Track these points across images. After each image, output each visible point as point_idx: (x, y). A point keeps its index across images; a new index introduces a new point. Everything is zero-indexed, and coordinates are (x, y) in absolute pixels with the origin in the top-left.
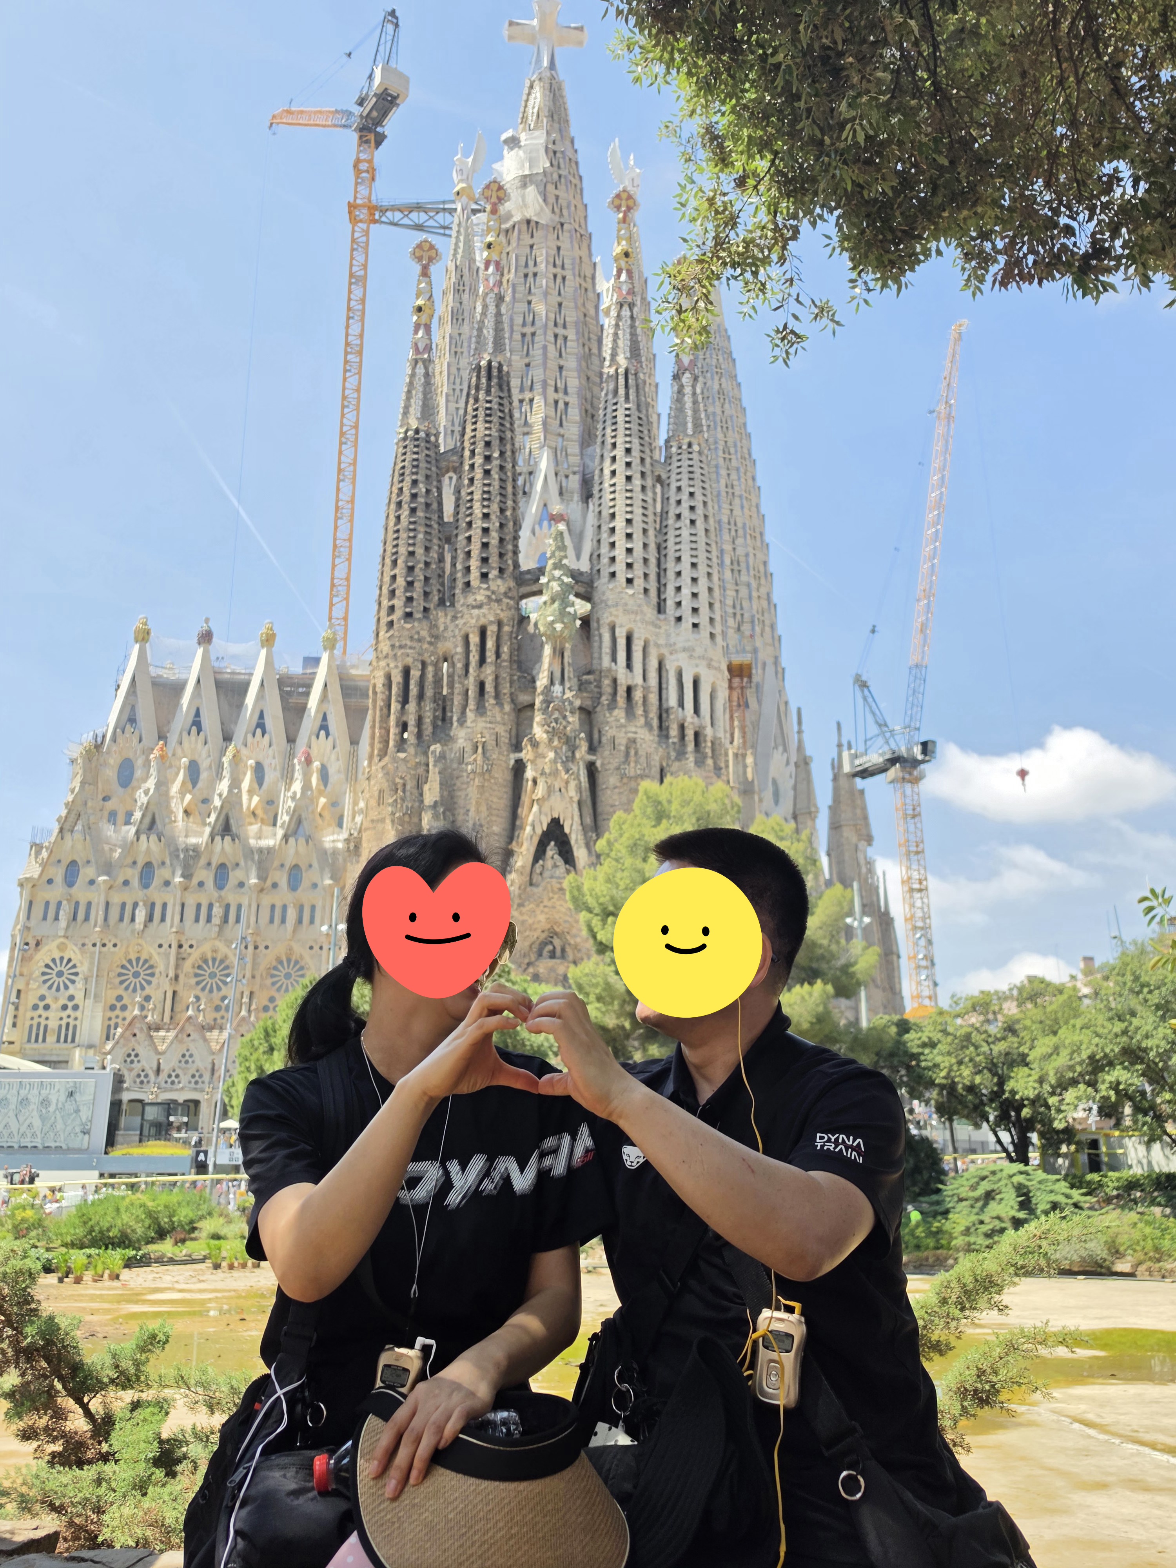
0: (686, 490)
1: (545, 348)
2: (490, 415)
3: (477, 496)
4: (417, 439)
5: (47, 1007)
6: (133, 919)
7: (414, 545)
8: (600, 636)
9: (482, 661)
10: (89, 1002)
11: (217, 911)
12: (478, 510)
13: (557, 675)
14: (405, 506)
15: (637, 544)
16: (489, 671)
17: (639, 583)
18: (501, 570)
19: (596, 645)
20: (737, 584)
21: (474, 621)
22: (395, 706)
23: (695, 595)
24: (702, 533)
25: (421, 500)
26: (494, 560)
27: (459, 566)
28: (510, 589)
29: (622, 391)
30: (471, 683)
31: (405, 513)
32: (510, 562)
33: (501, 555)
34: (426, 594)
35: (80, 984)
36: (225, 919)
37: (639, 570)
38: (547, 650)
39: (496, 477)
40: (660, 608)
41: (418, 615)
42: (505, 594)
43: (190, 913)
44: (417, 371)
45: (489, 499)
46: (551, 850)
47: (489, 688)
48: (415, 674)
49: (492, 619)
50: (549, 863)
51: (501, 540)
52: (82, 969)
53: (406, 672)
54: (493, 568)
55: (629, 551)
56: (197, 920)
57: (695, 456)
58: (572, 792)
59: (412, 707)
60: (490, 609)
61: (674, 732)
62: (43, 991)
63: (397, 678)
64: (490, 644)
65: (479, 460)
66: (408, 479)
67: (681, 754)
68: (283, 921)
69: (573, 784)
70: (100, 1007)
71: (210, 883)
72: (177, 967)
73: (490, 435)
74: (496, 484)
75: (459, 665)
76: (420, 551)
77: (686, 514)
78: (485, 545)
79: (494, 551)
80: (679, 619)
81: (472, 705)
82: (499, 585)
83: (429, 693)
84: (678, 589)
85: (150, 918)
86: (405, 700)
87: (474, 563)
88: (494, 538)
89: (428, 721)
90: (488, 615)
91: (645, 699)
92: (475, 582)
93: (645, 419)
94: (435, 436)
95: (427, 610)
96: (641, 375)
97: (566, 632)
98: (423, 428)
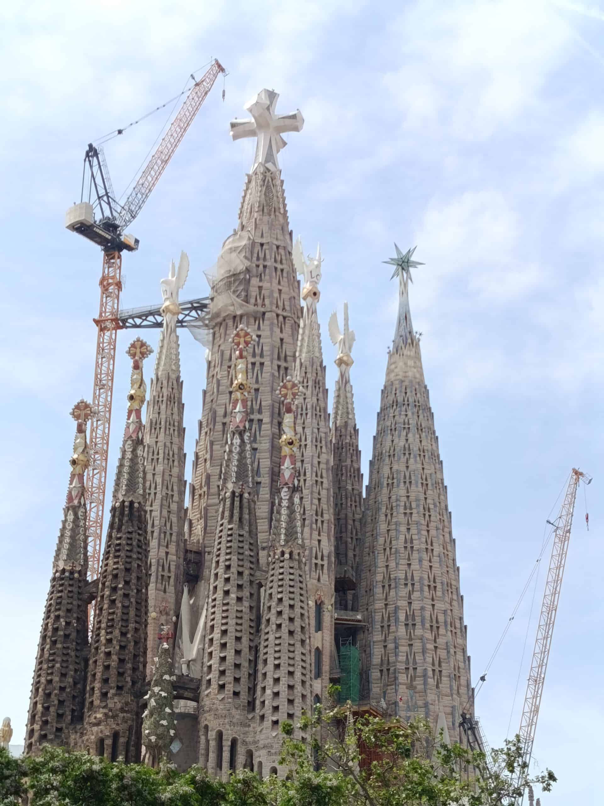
0: (275, 597)
2: (119, 551)
3: (103, 625)
4: (62, 579)
7: (52, 674)
14: (48, 640)
17: (230, 688)
18: (119, 688)
20: (411, 639)
21: (93, 737)
23: (276, 694)
25: (61, 633)
26: (113, 681)
27: (87, 688)
28: (127, 704)
29: (227, 514)
31: (48, 647)
32: (128, 679)
33: (121, 674)
34: (60, 716)
37: (229, 676)
39: (120, 605)
40: (251, 705)
41: (50, 737)
42: (122, 710)
44: (68, 517)
45: (112, 626)
49: (109, 732)
51: (121, 661)
54: (111, 688)
55: (223, 659)
60: (105, 725)
65: (107, 592)
73: (117, 569)
74: (119, 612)
76: (56, 679)
78: (107, 668)
79: (113, 672)
80: (263, 717)
82: (115, 702)
84: (264, 689)
87: (98, 684)
88: (114, 661)
90: (105, 730)
92: (97, 702)
93: (246, 535)
94: (79, 572)
95: (59, 730)
96: (246, 495)
97: (161, 743)
98: (68, 568)
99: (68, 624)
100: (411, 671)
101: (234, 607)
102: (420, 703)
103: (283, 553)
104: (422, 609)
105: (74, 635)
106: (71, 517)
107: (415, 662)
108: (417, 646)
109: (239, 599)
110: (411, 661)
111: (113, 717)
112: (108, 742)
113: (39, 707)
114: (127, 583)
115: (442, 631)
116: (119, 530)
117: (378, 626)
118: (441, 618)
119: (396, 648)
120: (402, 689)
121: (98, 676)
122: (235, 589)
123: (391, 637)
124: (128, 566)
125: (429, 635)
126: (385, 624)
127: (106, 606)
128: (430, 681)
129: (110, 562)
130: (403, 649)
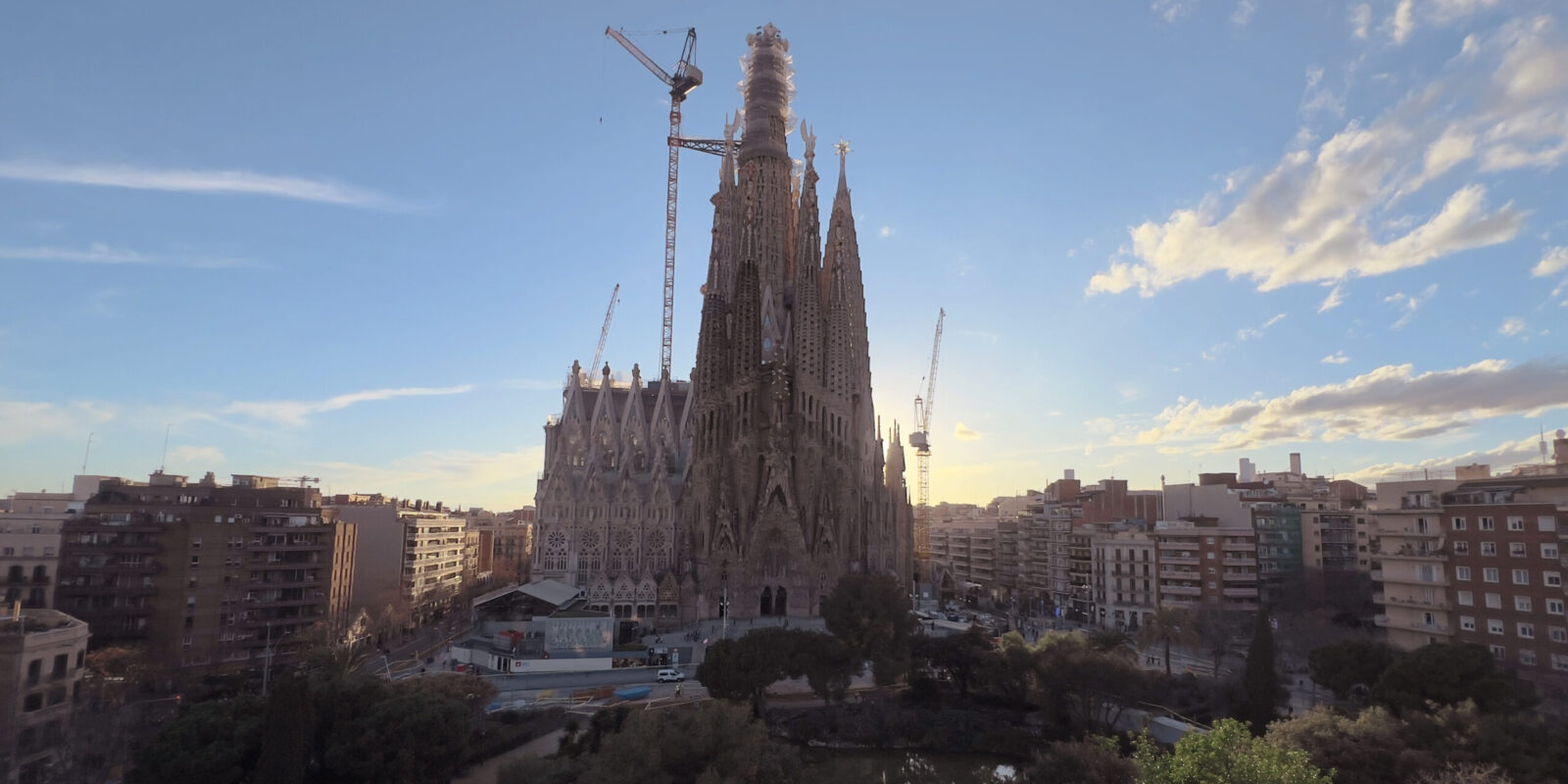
0: (837, 328)
1: (767, 228)
5: (552, 554)
6: (588, 515)
7: (715, 353)
8: (798, 400)
9: (745, 410)
10: (571, 553)
11: (625, 512)
12: (744, 338)
13: (779, 417)
15: (815, 356)
16: (748, 415)
17: (816, 374)
18: (754, 366)
19: (795, 401)
21: (742, 390)
22: (707, 431)
23: (840, 380)
24: (843, 350)
26: (751, 361)
27: (735, 364)
28: (758, 375)
29: (810, 278)
30: (741, 420)
31: (710, 338)
32: (758, 362)
33: (754, 358)
34: (720, 377)
35: (566, 544)
36: (629, 515)
37: (815, 369)
38: (775, 406)
40: (824, 384)
41: (717, 388)
42: (756, 378)
43: (613, 513)
46: (776, 498)
47: (749, 422)
48: (715, 416)
49: (750, 390)
50: (775, 505)
51: (754, 352)
52: (567, 538)
53: (712, 413)
54: (750, 365)
55: (812, 358)
56: (616, 516)
57: (842, 312)
58: (786, 475)
59: (714, 431)
60: (749, 384)
61: (829, 443)
62: (550, 546)
63: (708, 417)
64: (749, 402)
65: (744, 312)
66: (712, 320)
67: (832, 454)
68: (654, 516)
69: (786, 472)
70: (576, 554)
71: (621, 500)
72: (609, 537)
73: (749, 299)
75: (735, 411)
76: (717, 356)
77: (837, 341)
78: (747, 354)
79: (751, 356)
80: (833, 391)
81: (741, 431)
83: (722, 424)
84: (833, 376)
85: (595, 516)
86: (711, 428)
87: (743, 363)
88: (751, 350)
89: (721, 437)
90: (748, 388)
91: (817, 427)
98: (718, 293)
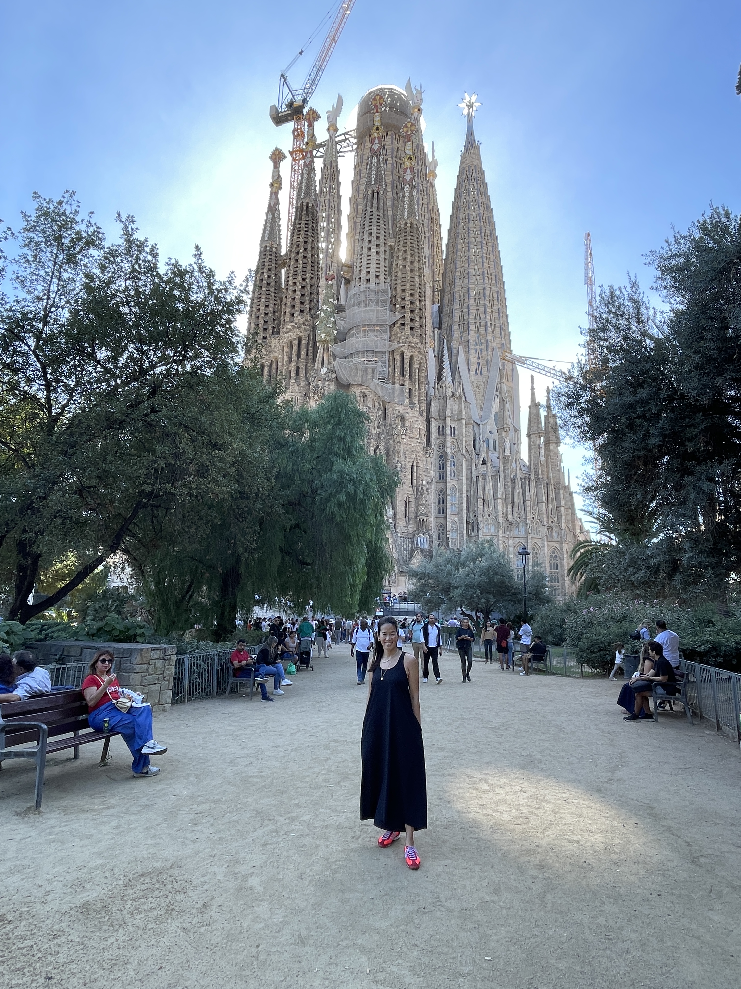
2: (300, 231)
3: (291, 277)
4: (266, 252)
7: (260, 305)
18: (302, 311)
21: (286, 340)
28: (306, 321)
32: (307, 306)
33: (302, 303)
34: (265, 330)
38: (319, 350)
42: (303, 324)
44: (268, 217)
45: (296, 275)
51: (302, 295)
54: (296, 311)
60: (293, 333)
73: (299, 241)
74: (300, 266)
76: (262, 308)
77: (400, 262)
78: (294, 299)
79: (297, 301)
82: (298, 319)
88: (298, 295)
90: (293, 336)
92: (287, 319)
93: (382, 215)
94: (276, 248)
95: (265, 338)
96: (381, 192)
97: (328, 338)
98: (269, 245)
99: (269, 277)
100: (478, 324)
101: (374, 257)
102: (482, 341)
103: (406, 223)
104: (484, 289)
105: (273, 284)
106: (270, 216)
107: (480, 319)
108: (482, 310)
109: (377, 253)
110: (478, 319)
111: (298, 328)
112: (295, 342)
113: (252, 325)
114: (305, 250)
115: (496, 302)
116: (300, 219)
117: (457, 300)
118: (495, 296)
119: (469, 311)
120: (472, 333)
121: (288, 304)
122: (375, 247)
123: (465, 305)
124: (306, 240)
125: (488, 304)
126: (462, 299)
127: (292, 263)
128: (489, 329)
129: (295, 238)
130: (473, 312)
